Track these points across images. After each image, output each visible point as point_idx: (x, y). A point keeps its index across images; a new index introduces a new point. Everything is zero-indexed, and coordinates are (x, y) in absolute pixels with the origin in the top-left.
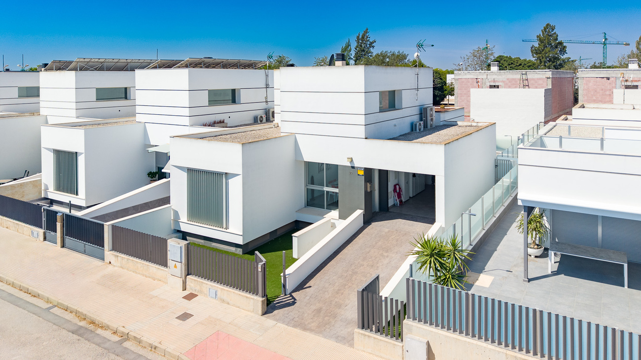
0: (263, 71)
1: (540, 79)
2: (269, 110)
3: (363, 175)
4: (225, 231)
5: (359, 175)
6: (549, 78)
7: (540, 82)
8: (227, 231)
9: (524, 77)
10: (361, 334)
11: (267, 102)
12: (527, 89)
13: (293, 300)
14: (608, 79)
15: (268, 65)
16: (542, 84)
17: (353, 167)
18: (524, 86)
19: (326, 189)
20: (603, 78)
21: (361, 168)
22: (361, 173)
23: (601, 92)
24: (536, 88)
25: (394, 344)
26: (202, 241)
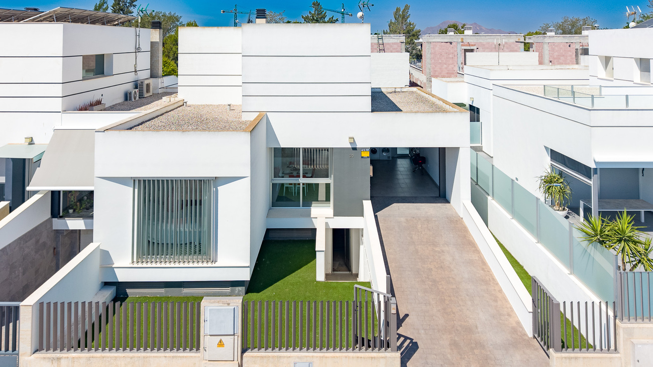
0: (132, 29)
1: (395, 43)
2: (142, 83)
3: (368, 157)
4: (214, 265)
5: (362, 157)
6: (403, 43)
7: (395, 46)
8: (217, 264)
9: (381, 41)
10: (565, 358)
11: (136, 71)
12: (382, 54)
13: (408, 341)
14: (451, 43)
15: (140, 21)
16: (397, 49)
17: (355, 149)
18: (380, 50)
19: (302, 180)
20: (447, 42)
21: (366, 148)
22: (367, 154)
23: (445, 55)
24: (392, 52)
25: (611, 358)
26: (162, 291)
